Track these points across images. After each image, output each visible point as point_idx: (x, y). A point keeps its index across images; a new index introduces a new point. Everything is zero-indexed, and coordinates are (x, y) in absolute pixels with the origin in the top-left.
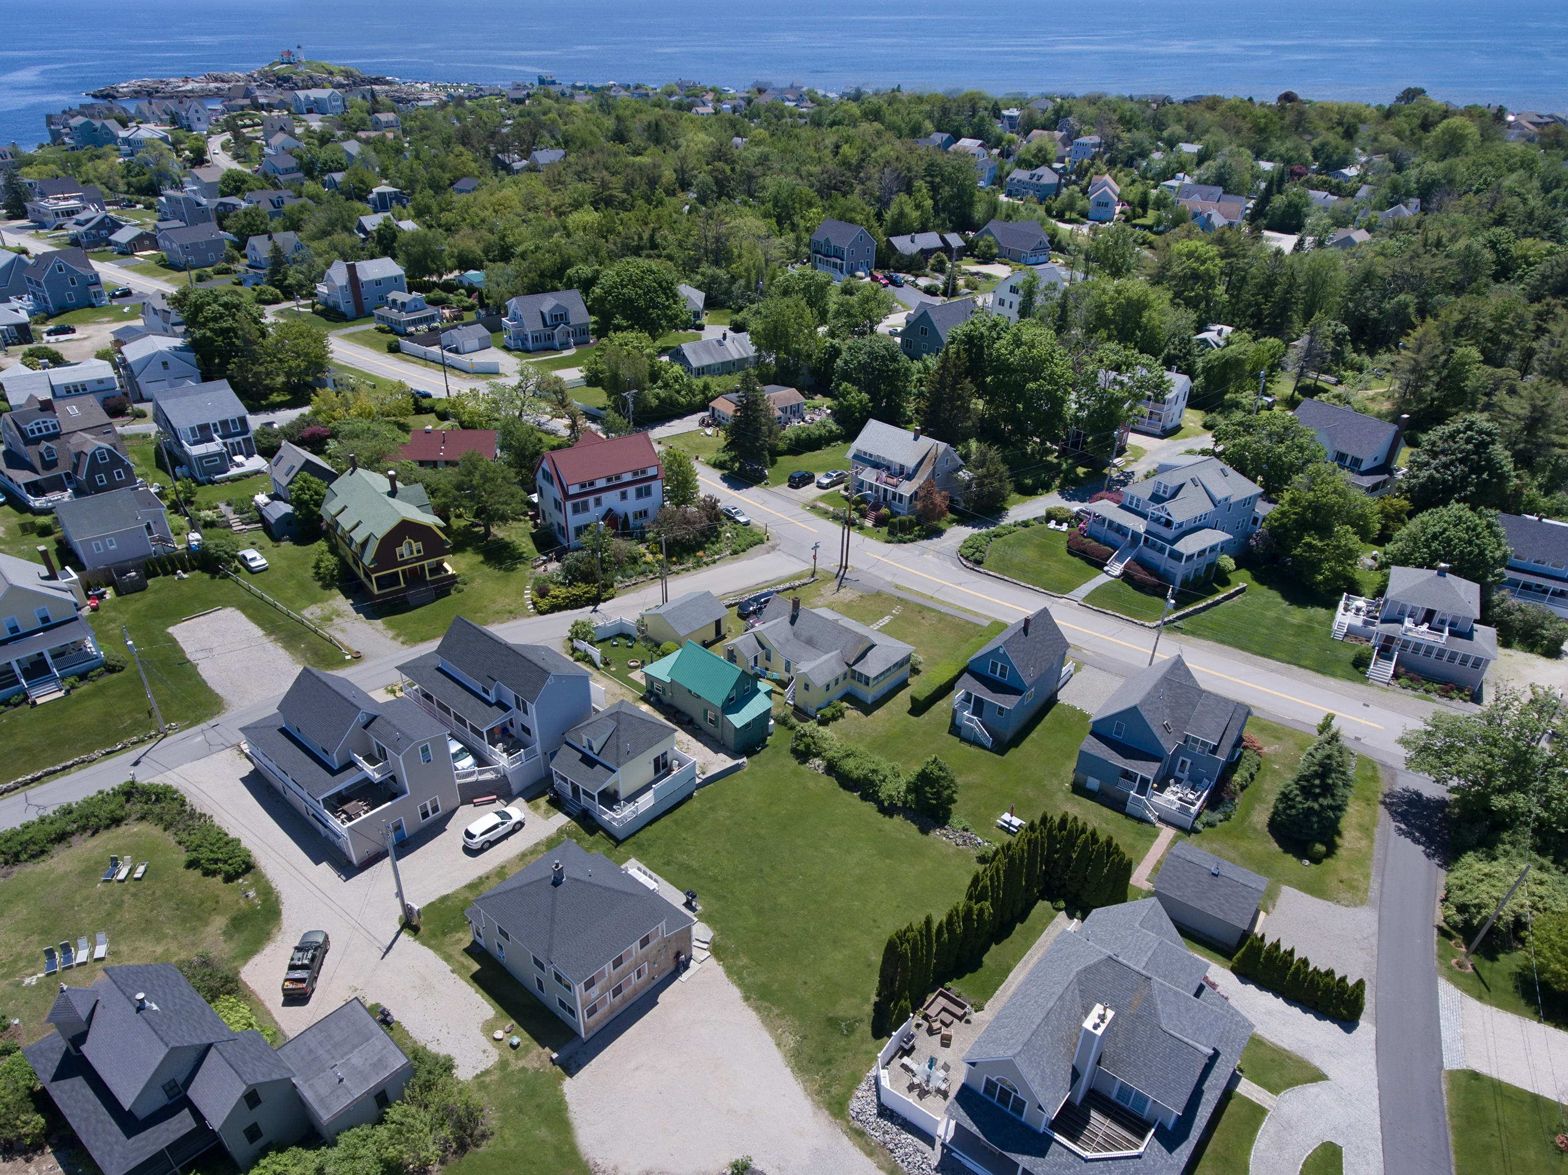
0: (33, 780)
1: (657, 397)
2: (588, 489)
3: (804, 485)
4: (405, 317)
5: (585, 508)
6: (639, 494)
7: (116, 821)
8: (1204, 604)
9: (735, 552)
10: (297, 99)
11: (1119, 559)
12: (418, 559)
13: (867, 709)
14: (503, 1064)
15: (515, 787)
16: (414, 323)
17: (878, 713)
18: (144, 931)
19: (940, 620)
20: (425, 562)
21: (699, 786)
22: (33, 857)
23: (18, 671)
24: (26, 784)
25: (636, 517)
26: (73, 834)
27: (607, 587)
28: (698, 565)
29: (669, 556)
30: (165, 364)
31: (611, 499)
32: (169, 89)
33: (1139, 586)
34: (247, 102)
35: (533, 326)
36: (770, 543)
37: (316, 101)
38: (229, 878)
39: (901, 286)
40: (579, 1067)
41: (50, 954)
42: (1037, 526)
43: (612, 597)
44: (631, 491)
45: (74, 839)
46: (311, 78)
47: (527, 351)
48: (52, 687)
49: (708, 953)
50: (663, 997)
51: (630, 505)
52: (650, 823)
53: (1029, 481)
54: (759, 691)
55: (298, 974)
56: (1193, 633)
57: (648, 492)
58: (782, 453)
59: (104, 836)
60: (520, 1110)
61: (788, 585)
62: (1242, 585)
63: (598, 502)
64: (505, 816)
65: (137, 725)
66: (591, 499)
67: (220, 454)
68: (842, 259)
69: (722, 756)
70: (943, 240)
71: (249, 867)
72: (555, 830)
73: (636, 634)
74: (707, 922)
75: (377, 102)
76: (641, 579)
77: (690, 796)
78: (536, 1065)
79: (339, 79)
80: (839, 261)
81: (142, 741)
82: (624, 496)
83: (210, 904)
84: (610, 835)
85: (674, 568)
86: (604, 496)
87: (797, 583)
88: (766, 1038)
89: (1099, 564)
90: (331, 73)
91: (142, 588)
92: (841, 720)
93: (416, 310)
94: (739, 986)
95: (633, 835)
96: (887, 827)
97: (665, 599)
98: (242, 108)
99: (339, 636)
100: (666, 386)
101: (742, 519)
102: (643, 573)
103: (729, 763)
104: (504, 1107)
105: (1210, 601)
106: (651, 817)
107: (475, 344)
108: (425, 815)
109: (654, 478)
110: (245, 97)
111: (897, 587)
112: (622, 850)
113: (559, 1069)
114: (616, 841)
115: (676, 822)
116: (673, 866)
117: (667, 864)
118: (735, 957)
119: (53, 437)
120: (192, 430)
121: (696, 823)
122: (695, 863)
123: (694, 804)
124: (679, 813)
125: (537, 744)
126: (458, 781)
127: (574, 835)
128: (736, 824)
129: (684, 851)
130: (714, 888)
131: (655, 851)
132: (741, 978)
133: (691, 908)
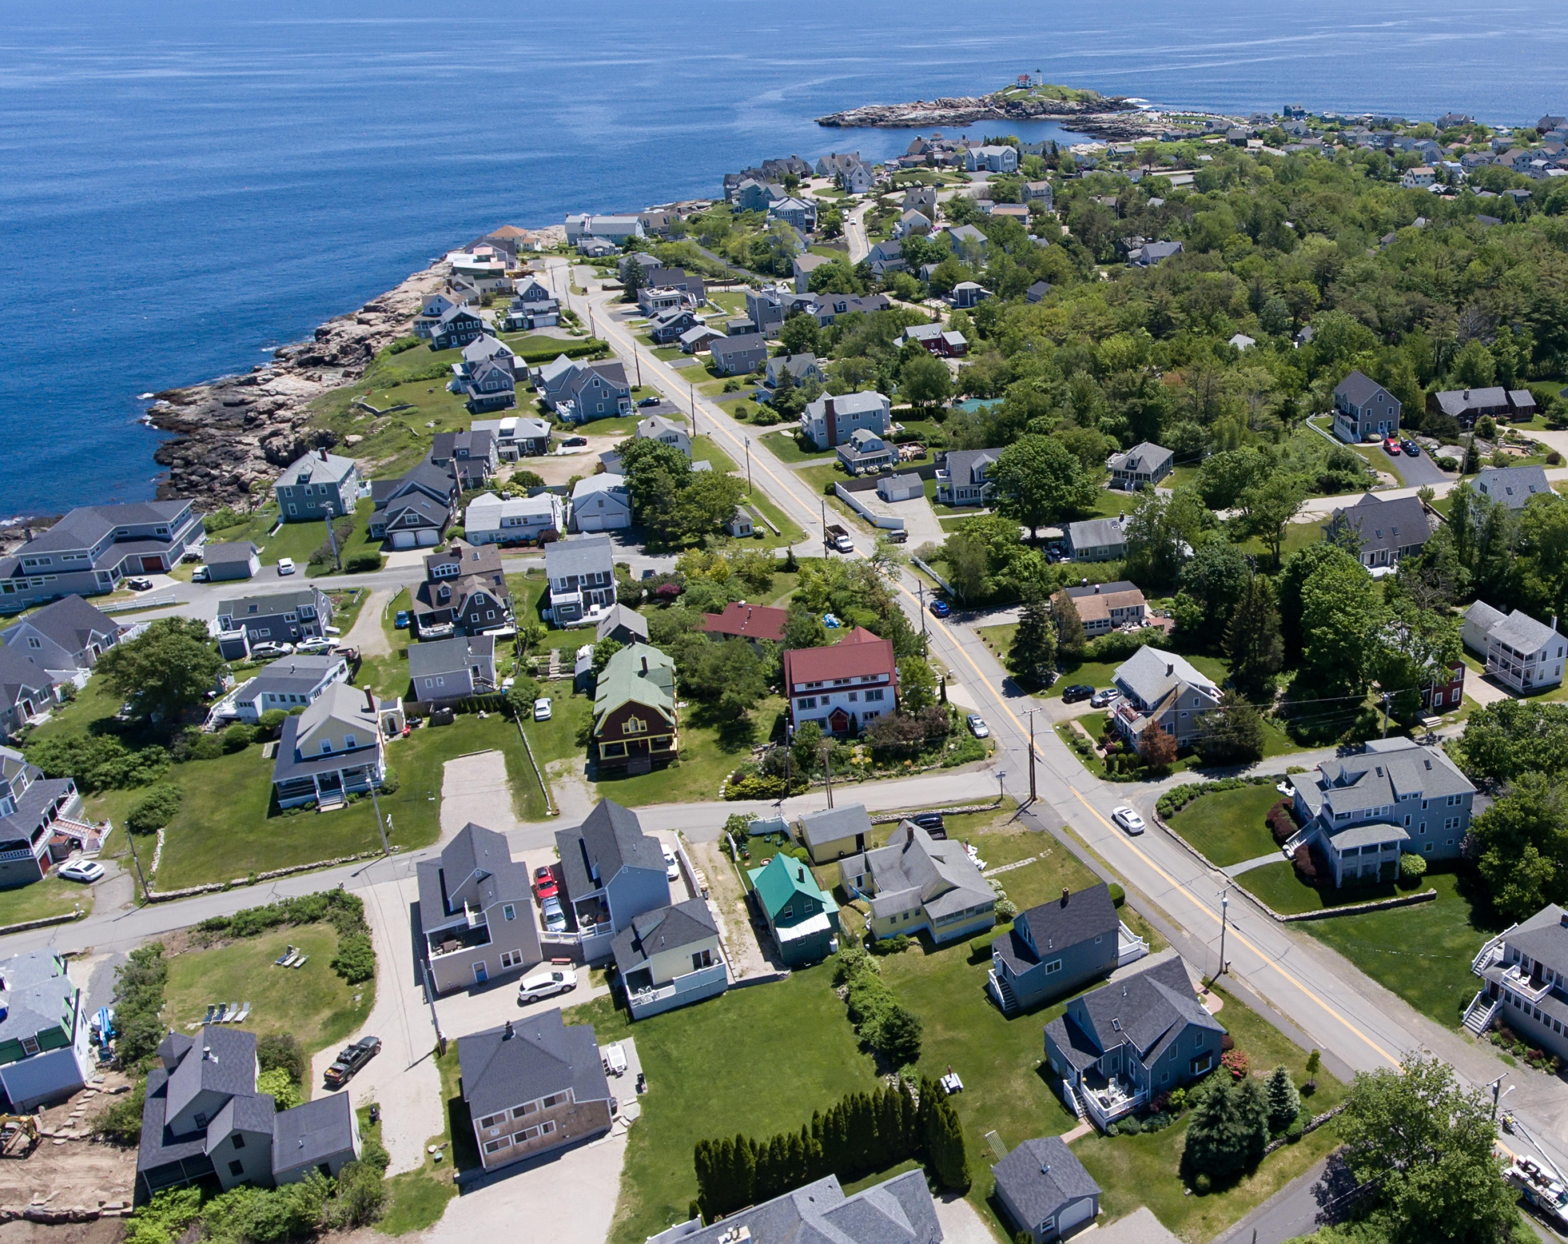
0: (287, 873)
1: (998, 584)
2: (814, 688)
3: (1078, 700)
4: (859, 457)
5: (812, 704)
6: (869, 697)
7: (313, 919)
8: (1364, 905)
9: (946, 766)
10: (970, 156)
11: (1299, 838)
12: (642, 734)
13: (930, 946)
14: (421, 1171)
15: (588, 954)
16: (866, 463)
17: (941, 955)
18: (277, 1008)
19: (1077, 871)
20: (649, 738)
21: (732, 987)
22: (251, 934)
23: (316, 782)
24: (280, 875)
25: (866, 718)
26: (283, 922)
27: (796, 783)
28: (901, 774)
29: (875, 760)
30: (602, 502)
31: (839, 700)
33: (1301, 874)
34: (923, 158)
35: (961, 481)
36: (988, 761)
37: (990, 158)
38: (352, 982)
39: (1416, 455)
40: (472, 1190)
41: (211, 1009)
42: (1272, 782)
43: (802, 793)
44: (861, 693)
45: (282, 926)
47: (950, 505)
48: (338, 799)
49: (626, 1130)
50: (568, 1156)
51: (860, 706)
52: (669, 1011)
53: (1304, 732)
54: (822, 910)
55: (341, 1067)
56: (1322, 937)
57: (879, 696)
58: (1090, 660)
59: (301, 928)
60: (410, 1208)
61: (966, 808)
62: (1432, 891)
63: (825, 701)
64: (558, 977)
65: (377, 843)
66: (818, 698)
67: (577, 605)
68: (1355, 419)
69: (769, 964)
70: (1508, 397)
71: (369, 976)
72: (592, 998)
73: (794, 833)
74: (643, 1104)
75: (1057, 156)
76: (842, 779)
77: (719, 995)
78: (440, 1179)
80: (1351, 421)
81: (370, 857)
82: (853, 698)
83: (329, 999)
84: (630, 1013)
85: (877, 774)
86: (831, 696)
87: (976, 807)
88: (612, 1208)
89: (1280, 841)
91: (447, 721)
92: (900, 954)
93: (873, 450)
94: (627, 1162)
95: (649, 1017)
96: (853, 1062)
97: (831, 805)
98: (916, 164)
99: (556, 791)
100: (1012, 572)
101: (980, 731)
102: (845, 774)
103: (768, 969)
104: (400, 1202)
105: (1373, 904)
106: (672, 1006)
107: (906, 493)
108: (507, 963)
109: (885, 684)
110: (922, 153)
111: (1066, 829)
112: (631, 1028)
113: (457, 1187)
114: (632, 1019)
115: (690, 1015)
116: (658, 1051)
117: (653, 1049)
118: (642, 1138)
119: (453, 578)
120: (563, 580)
121: (705, 1019)
122: (675, 1054)
123: (717, 1002)
124: (700, 1007)
125: (612, 922)
126: (544, 940)
127: (607, 1005)
128: (734, 1028)
129: (677, 1042)
130: (672, 1077)
131: (654, 1035)
132: (632, 1157)
133: (639, 1089)
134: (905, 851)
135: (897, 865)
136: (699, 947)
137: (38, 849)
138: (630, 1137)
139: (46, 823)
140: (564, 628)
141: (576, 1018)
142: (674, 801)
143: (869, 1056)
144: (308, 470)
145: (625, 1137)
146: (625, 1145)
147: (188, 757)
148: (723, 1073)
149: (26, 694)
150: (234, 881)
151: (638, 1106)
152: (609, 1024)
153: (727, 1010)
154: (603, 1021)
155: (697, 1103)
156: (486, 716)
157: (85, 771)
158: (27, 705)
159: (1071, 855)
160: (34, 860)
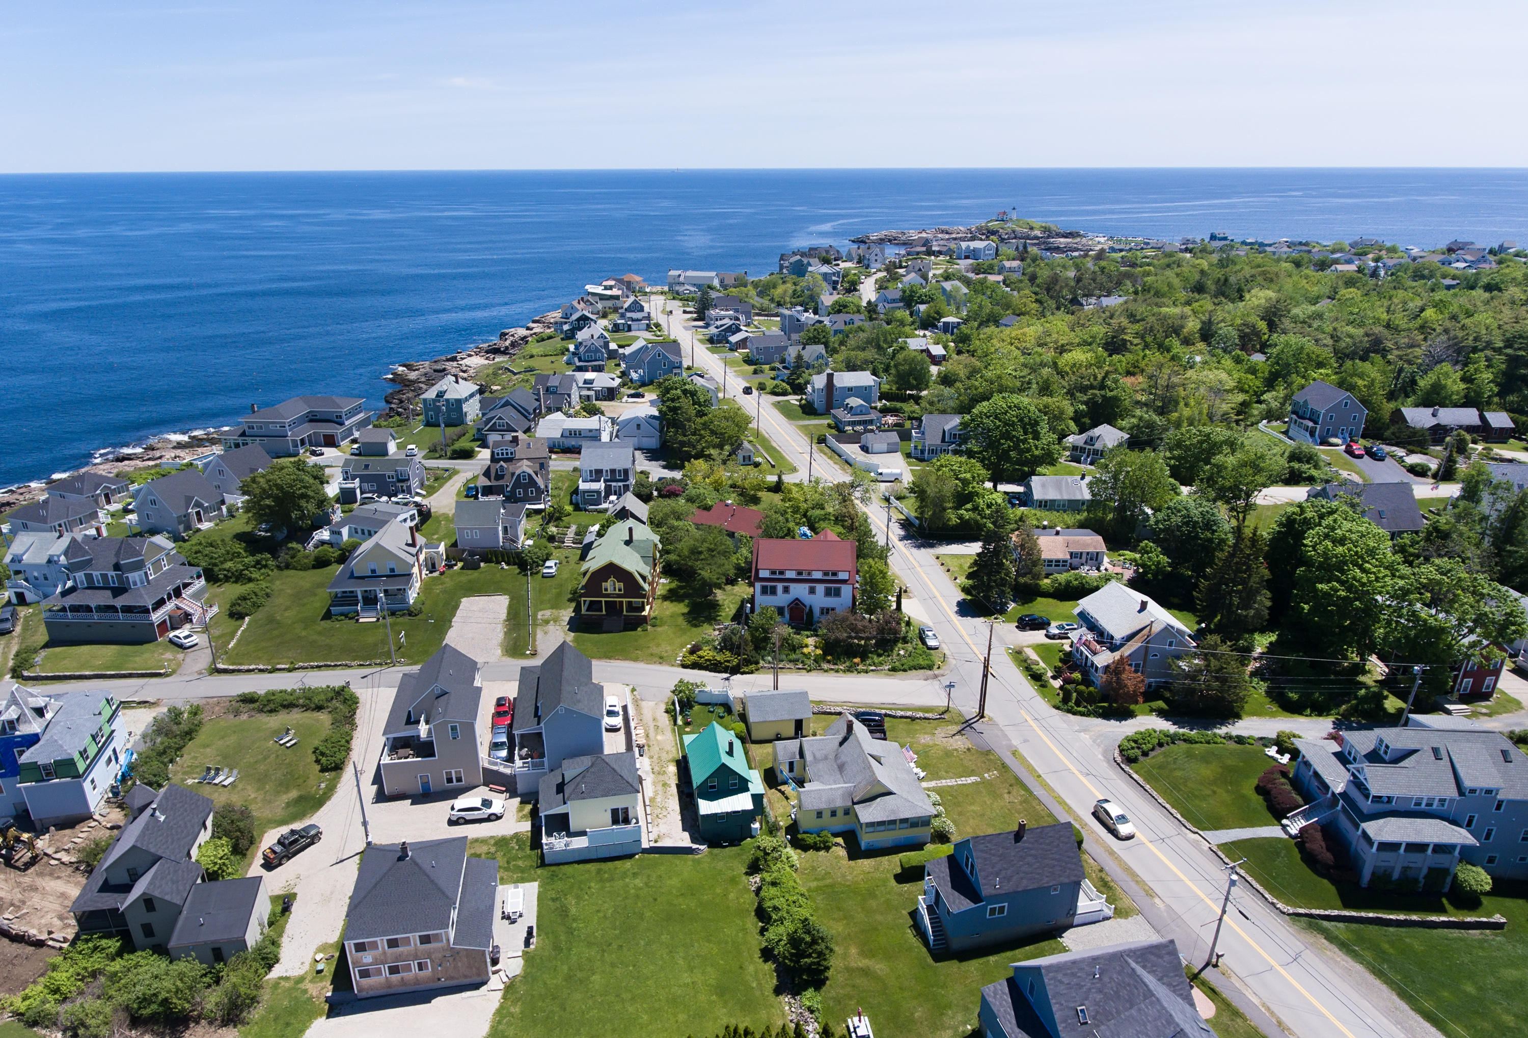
0: (318, 667)
1: (960, 517)
2: (777, 576)
3: (1032, 629)
4: (848, 418)
5: (773, 591)
6: (828, 593)
7: (319, 708)
8: (1402, 917)
9: (894, 670)
10: (960, 248)
11: (1306, 815)
12: (619, 596)
13: (855, 852)
14: (301, 979)
15: (521, 787)
16: (853, 423)
17: (866, 864)
18: (259, 780)
19: (1025, 801)
20: (624, 600)
21: (645, 851)
22: (271, 711)
23: (360, 597)
24: (312, 667)
25: (822, 613)
26: (297, 706)
27: (748, 662)
28: (849, 670)
29: (825, 653)
30: (638, 425)
31: (800, 591)
32: (904, 238)
33: (1309, 859)
34: (924, 249)
35: (933, 439)
36: (937, 672)
37: (974, 250)
38: (323, 770)
39: (1381, 459)
40: (338, 1014)
41: (209, 769)
42: (1258, 746)
43: (752, 672)
44: (820, 588)
45: (296, 710)
46: (1014, 232)
47: (921, 460)
48: (374, 614)
49: (502, 986)
50: (439, 1001)
51: (818, 600)
52: (579, 862)
53: (1294, 696)
54: (747, 790)
55: (278, 849)
56: (1344, 946)
57: (837, 593)
58: (1046, 595)
59: (308, 714)
60: (276, 1019)
61: (909, 714)
62: (1498, 918)
63: (786, 590)
64: (487, 803)
65: (388, 655)
66: (780, 586)
67: (598, 492)
68: (1316, 423)
69: (686, 835)
70: (1482, 418)
71: (338, 767)
72: (512, 832)
73: (737, 708)
74: (526, 961)
75: (1027, 252)
76: (791, 665)
77: (631, 856)
78: (314, 994)
79: (1037, 233)
80: (1311, 424)
81: (381, 664)
82: (812, 591)
83: (301, 781)
84: (542, 856)
85: (825, 666)
86: (793, 586)
87: (920, 714)
89: (1278, 813)
90: (1032, 228)
91: (476, 567)
92: (822, 853)
93: (861, 413)
94: (492, 1027)
95: (558, 864)
96: (751, 968)
97: (776, 687)
98: (918, 253)
99: (540, 635)
100: (975, 509)
101: (931, 643)
102: (795, 661)
103: (683, 840)
104: (270, 1010)
105: (1415, 917)
106: (582, 858)
107: (884, 447)
108: (450, 780)
109: (844, 582)
110: (923, 246)
111: (1015, 753)
112: (539, 871)
113: (327, 1007)
114: (543, 863)
115: (599, 871)
116: (558, 904)
117: (553, 900)
118: (515, 1002)
119: (508, 460)
120: (591, 471)
121: (612, 879)
122: (573, 911)
123: (628, 864)
124: (610, 865)
125: (546, 759)
126: (486, 765)
127: (524, 843)
128: (637, 896)
129: (578, 897)
130: (563, 938)
131: (559, 885)
132: (499, 1022)
133: (527, 943)
134: (841, 744)
135: (832, 756)
136: (619, 802)
137: (156, 617)
138: (504, 997)
139: (170, 598)
140: (586, 510)
141: (493, 850)
142: (636, 660)
143: (770, 966)
144: (445, 388)
145: (499, 994)
146: (496, 1005)
147: (288, 567)
148: (614, 946)
149: (198, 504)
150: (279, 666)
151: (521, 962)
152: (520, 863)
153: (635, 875)
154: (516, 858)
155: (579, 975)
156: (506, 567)
157: (215, 565)
158: (198, 513)
159: (1019, 782)
160: (152, 624)
